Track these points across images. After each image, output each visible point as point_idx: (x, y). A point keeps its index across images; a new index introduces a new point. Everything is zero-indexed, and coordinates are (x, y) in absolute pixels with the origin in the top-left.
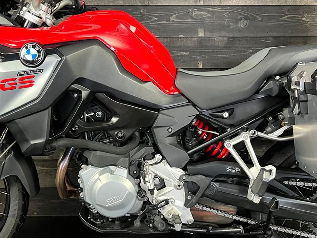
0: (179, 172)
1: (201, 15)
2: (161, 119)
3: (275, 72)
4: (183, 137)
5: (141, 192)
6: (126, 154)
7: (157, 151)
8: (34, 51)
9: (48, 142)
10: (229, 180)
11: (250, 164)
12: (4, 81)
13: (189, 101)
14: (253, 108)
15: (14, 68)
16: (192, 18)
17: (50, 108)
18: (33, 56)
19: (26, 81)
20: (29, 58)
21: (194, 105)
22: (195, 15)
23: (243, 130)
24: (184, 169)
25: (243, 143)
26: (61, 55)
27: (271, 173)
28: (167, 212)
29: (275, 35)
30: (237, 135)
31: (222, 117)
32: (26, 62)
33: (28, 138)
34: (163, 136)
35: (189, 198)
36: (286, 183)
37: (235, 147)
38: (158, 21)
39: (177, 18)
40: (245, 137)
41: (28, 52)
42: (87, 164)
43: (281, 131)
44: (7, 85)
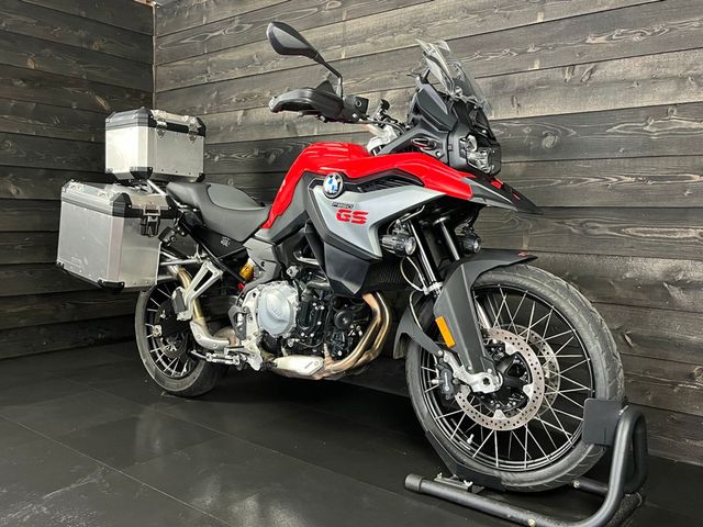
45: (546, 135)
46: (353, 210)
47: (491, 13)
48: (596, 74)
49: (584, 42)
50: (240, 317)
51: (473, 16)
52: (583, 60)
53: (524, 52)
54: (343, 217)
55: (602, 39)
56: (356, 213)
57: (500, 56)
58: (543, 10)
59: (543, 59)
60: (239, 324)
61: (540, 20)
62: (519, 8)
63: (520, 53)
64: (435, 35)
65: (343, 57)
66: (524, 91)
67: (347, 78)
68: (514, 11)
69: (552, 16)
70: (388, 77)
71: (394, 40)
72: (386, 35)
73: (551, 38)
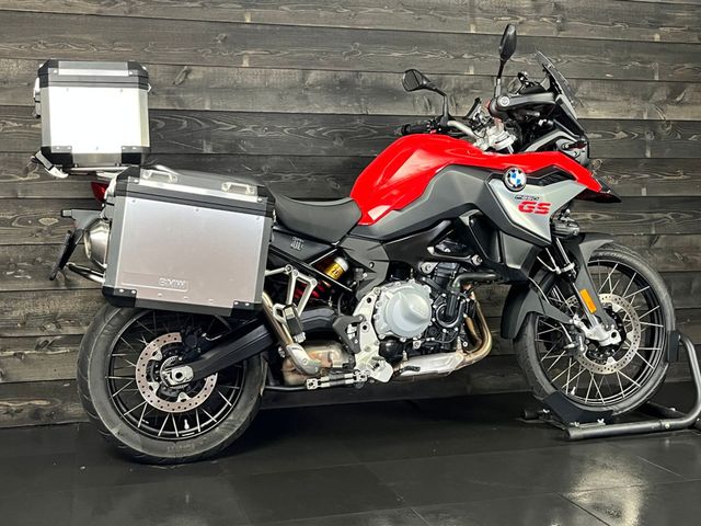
46: (538, 202)
47: (427, 14)
50: (351, 329)
51: (408, 12)
52: (509, 73)
53: (460, 57)
54: (526, 208)
55: (522, 59)
56: (541, 205)
57: (438, 56)
58: (474, 23)
59: (477, 67)
60: (350, 337)
61: (472, 31)
62: (452, 15)
63: (456, 57)
64: (368, 21)
65: (248, 21)
66: (461, 92)
67: (253, 47)
68: (450, 18)
69: (483, 30)
70: (313, 55)
71: (318, 16)
72: (308, 8)
73: (482, 49)
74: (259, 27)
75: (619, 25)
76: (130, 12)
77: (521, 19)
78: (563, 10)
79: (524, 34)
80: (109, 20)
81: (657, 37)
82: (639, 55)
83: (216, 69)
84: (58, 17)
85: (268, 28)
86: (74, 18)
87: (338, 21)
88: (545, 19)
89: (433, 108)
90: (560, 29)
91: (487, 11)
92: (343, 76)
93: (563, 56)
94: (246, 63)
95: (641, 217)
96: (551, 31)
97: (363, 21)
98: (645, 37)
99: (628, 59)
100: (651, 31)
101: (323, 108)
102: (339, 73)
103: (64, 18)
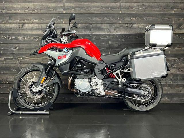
0: (101, 81)
1: (110, 37)
2: (96, 67)
3: (126, 54)
4: (103, 71)
5: (91, 86)
6: (87, 76)
7: (96, 75)
8: (66, 49)
9: (68, 72)
10: (115, 83)
11: (119, 78)
12: (59, 57)
13: (104, 62)
14: (121, 64)
15: (62, 53)
16: (107, 38)
17: (69, 63)
18: (66, 51)
19: (64, 57)
20: (65, 51)
21: (105, 63)
22: (108, 37)
23: (118, 70)
24: (103, 80)
25: (118, 73)
26: (73, 50)
27: (124, 80)
28: (98, 91)
29: (134, 43)
30: (116, 71)
31: (113, 66)
32: (64, 52)
33: (64, 70)
34: (97, 71)
35: (104, 87)
36: (130, 84)
37: (116, 74)
38: (96, 39)
39: (102, 38)
40: (118, 71)
41: (65, 50)
42: (77, 78)
43: (127, 70)
44: (60, 57)
45: (123, 38)
47: (109, 9)
48: (133, 26)
49: (130, 19)
51: (103, 9)
52: (130, 22)
53: (117, 19)
55: (134, 19)
57: (111, 19)
58: (121, 10)
59: (121, 21)
61: (120, 13)
62: (115, 9)
63: (116, 19)
64: (93, 11)
65: (64, 13)
66: (117, 28)
67: (65, 19)
68: (114, 9)
69: (123, 12)
70: (80, 20)
71: (81, 11)
72: (79, 9)
73: (123, 17)
74: (67, 14)
75: (162, 9)
76: (38, 12)
77: (134, 9)
78: (146, 6)
79: (134, 13)
80: (33, 14)
81: (173, 12)
82: (168, 17)
83: (57, 24)
84: (22, 14)
85: (69, 14)
86: (26, 14)
87: (86, 12)
88: (140, 9)
89: (110, 32)
90: (145, 11)
91: (124, 7)
92: (87, 25)
93: (145, 18)
94: (64, 23)
95: (169, 59)
96: (142, 12)
97: (92, 12)
98: (170, 12)
99: (165, 17)
100: (172, 10)
101: (82, 32)
102: (86, 24)
103: (24, 14)
